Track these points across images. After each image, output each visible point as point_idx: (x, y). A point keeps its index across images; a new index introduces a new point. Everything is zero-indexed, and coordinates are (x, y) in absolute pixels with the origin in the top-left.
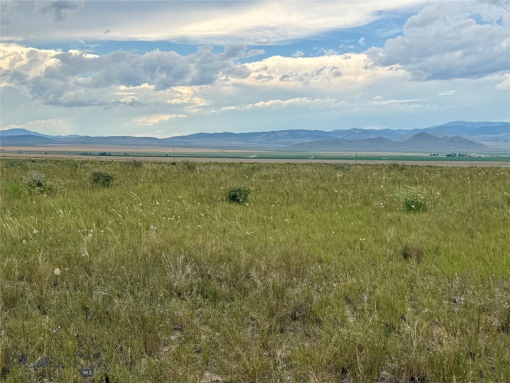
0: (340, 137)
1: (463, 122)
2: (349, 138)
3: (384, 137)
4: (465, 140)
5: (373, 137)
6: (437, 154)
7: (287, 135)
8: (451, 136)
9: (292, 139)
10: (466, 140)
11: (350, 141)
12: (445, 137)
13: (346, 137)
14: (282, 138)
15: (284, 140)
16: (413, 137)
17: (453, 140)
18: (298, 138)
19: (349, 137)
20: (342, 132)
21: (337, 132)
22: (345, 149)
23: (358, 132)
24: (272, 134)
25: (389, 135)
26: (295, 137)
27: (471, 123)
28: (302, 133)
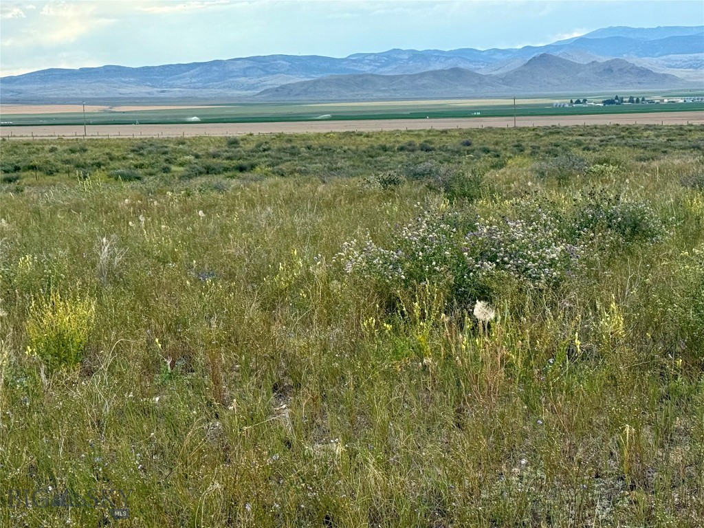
0: (367, 69)
1: (625, 29)
2: (388, 71)
3: (462, 65)
4: (633, 67)
5: (438, 66)
6: (585, 100)
7: (248, 68)
8: (603, 59)
9: (259, 76)
10: (637, 68)
11: (392, 79)
12: (593, 62)
13: (381, 70)
14: (238, 76)
15: (243, 79)
16: (525, 65)
17: (609, 70)
18: (274, 73)
19: (386, 69)
20: (372, 57)
21: (360, 58)
22: (381, 95)
23: (406, 57)
24: (215, 68)
25: (471, 62)
26: (268, 73)
27: (641, 30)
28: (281, 62)
